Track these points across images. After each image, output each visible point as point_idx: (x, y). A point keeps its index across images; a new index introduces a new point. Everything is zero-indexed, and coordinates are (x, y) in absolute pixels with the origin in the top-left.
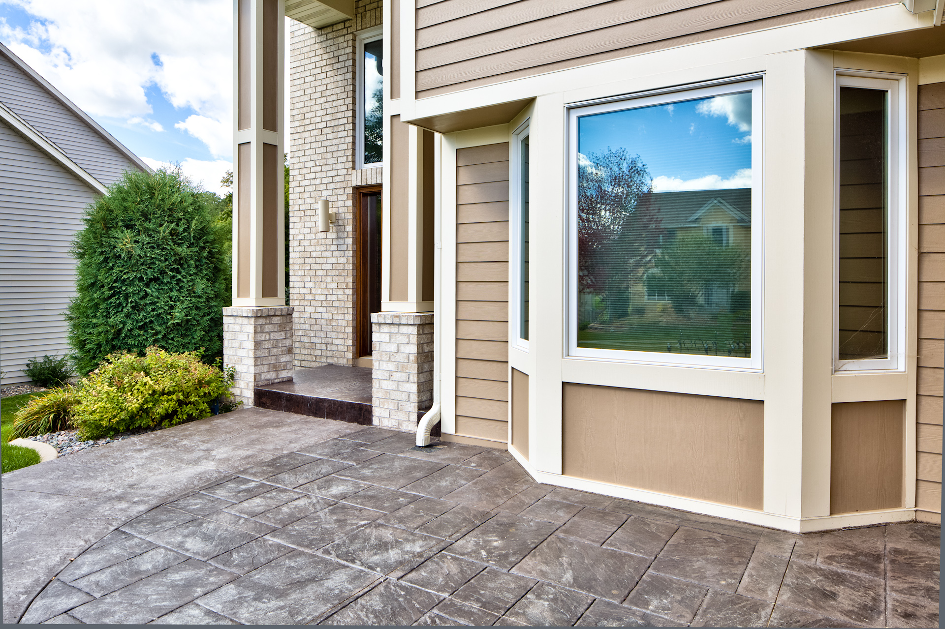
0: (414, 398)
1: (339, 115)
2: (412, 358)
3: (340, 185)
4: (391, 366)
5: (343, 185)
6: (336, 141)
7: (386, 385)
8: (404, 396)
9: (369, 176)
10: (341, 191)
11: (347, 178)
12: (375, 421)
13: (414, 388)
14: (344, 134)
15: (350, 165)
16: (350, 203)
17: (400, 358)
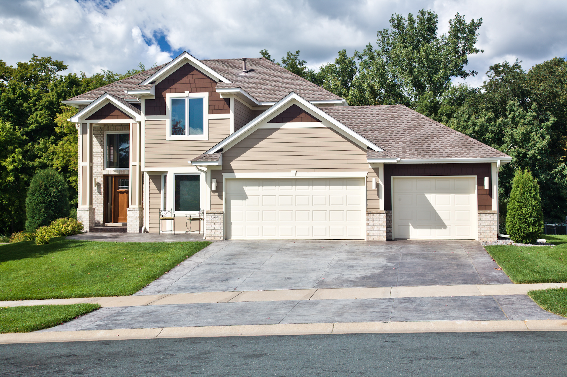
0: (138, 225)
1: (98, 153)
2: (138, 217)
3: (98, 174)
4: (132, 219)
5: (100, 174)
6: (97, 161)
7: (131, 223)
8: (136, 225)
9: (109, 172)
10: (99, 175)
11: (101, 172)
12: (128, 231)
13: (138, 223)
14: (101, 159)
15: (103, 168)
16: (102, 179)
17: (135, 217)
